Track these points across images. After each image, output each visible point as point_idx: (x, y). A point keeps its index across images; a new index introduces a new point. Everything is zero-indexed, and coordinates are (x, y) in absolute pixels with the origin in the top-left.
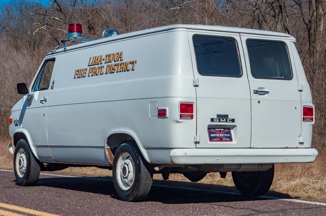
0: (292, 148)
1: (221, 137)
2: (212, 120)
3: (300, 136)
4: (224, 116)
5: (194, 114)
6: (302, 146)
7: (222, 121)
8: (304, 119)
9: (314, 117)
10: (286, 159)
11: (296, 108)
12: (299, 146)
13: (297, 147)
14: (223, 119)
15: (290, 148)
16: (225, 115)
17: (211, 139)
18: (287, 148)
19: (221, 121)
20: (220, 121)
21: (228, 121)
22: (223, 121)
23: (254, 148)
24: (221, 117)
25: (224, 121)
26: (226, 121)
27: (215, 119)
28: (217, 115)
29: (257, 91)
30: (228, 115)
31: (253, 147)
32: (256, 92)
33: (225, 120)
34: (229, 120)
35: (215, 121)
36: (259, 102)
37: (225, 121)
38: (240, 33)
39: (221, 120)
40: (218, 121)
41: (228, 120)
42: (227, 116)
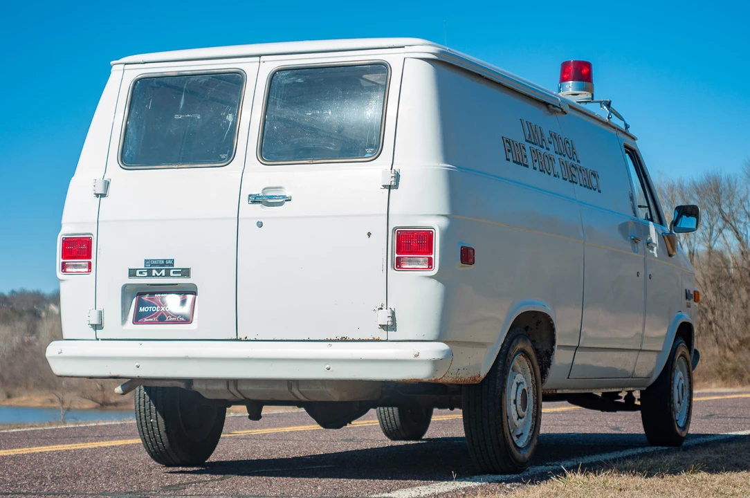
0: (359, 341)
1: (162, 314)
2: (132, 273)
3: (381, 309)
4: (163, 262)
5: (93, 260)
6: (392, 335)
7: (156, 276)
8: (398, 264)
9: (436, 255)
10: (329, 369)
11: (369, 234)
12: (382, 334)
13: (376, 338)
14: (159, 271)
15: (353, 341)
16: (165, 260)
17: (138, 318)
18: (344, 340)
19: (154, 275)
20: (150, 275)
21: (172, 274)
22: (158, 275)
23: (246, 340)
24: (153, 266)
25: (161, 275)
26: (167, 275)
27: (138, 271)
28: (146, 261)
29: (256, 196)
30: (173, 261)
31: (243, 338)
32: (255, 200)
33: (163, 272)
34: (174, 272)
35: (138, 274)
36: (260, 225)
37: (163, 275)
38: (260, 56)
39: (154, 272)
40: (146, 274)
41: (172, 271)
42: (170, 262)
